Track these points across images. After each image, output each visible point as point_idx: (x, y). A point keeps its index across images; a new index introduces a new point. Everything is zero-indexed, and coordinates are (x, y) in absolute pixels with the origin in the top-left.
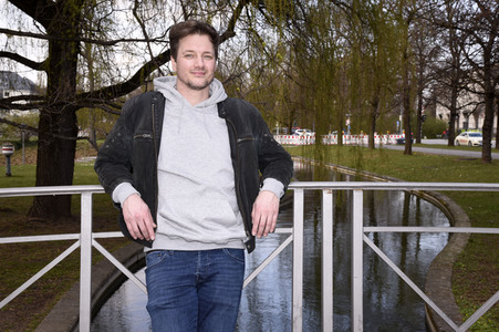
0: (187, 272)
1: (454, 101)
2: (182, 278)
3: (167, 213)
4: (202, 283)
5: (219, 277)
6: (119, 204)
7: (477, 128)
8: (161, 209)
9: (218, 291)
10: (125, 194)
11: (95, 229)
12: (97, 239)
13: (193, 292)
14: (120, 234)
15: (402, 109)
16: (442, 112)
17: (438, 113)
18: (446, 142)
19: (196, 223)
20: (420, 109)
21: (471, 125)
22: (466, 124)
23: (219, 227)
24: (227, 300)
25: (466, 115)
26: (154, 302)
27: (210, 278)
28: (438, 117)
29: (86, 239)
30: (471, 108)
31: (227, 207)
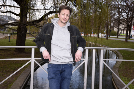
0: (58, 70)
1: (119, 27)
2: (57, 71)
3: (53, 55)
4: (62, 72)
5: (66, 71)
6: (41, 52)
7: (124, 33)
8: (52, 54)
9: (66, 74)
10: (43, 50)
11: (35, 57)
12: (35, 60)
13: (60, 74)
14: (41, 59)
15: (106, 28)
16: (116, 29)
17: (114, 29)
18: (116, 37)
19: (61, 57)
20: (110, 28)
21: (122, 33)
22: (121, 33)
23: (66, 59)
24: (68, 77)
25: (121, 30)
26: (50, 77)
27: (64, 71)
28: (114, 30)
29: (33, 60)
30: (122, 29)
31: (68, 54)
